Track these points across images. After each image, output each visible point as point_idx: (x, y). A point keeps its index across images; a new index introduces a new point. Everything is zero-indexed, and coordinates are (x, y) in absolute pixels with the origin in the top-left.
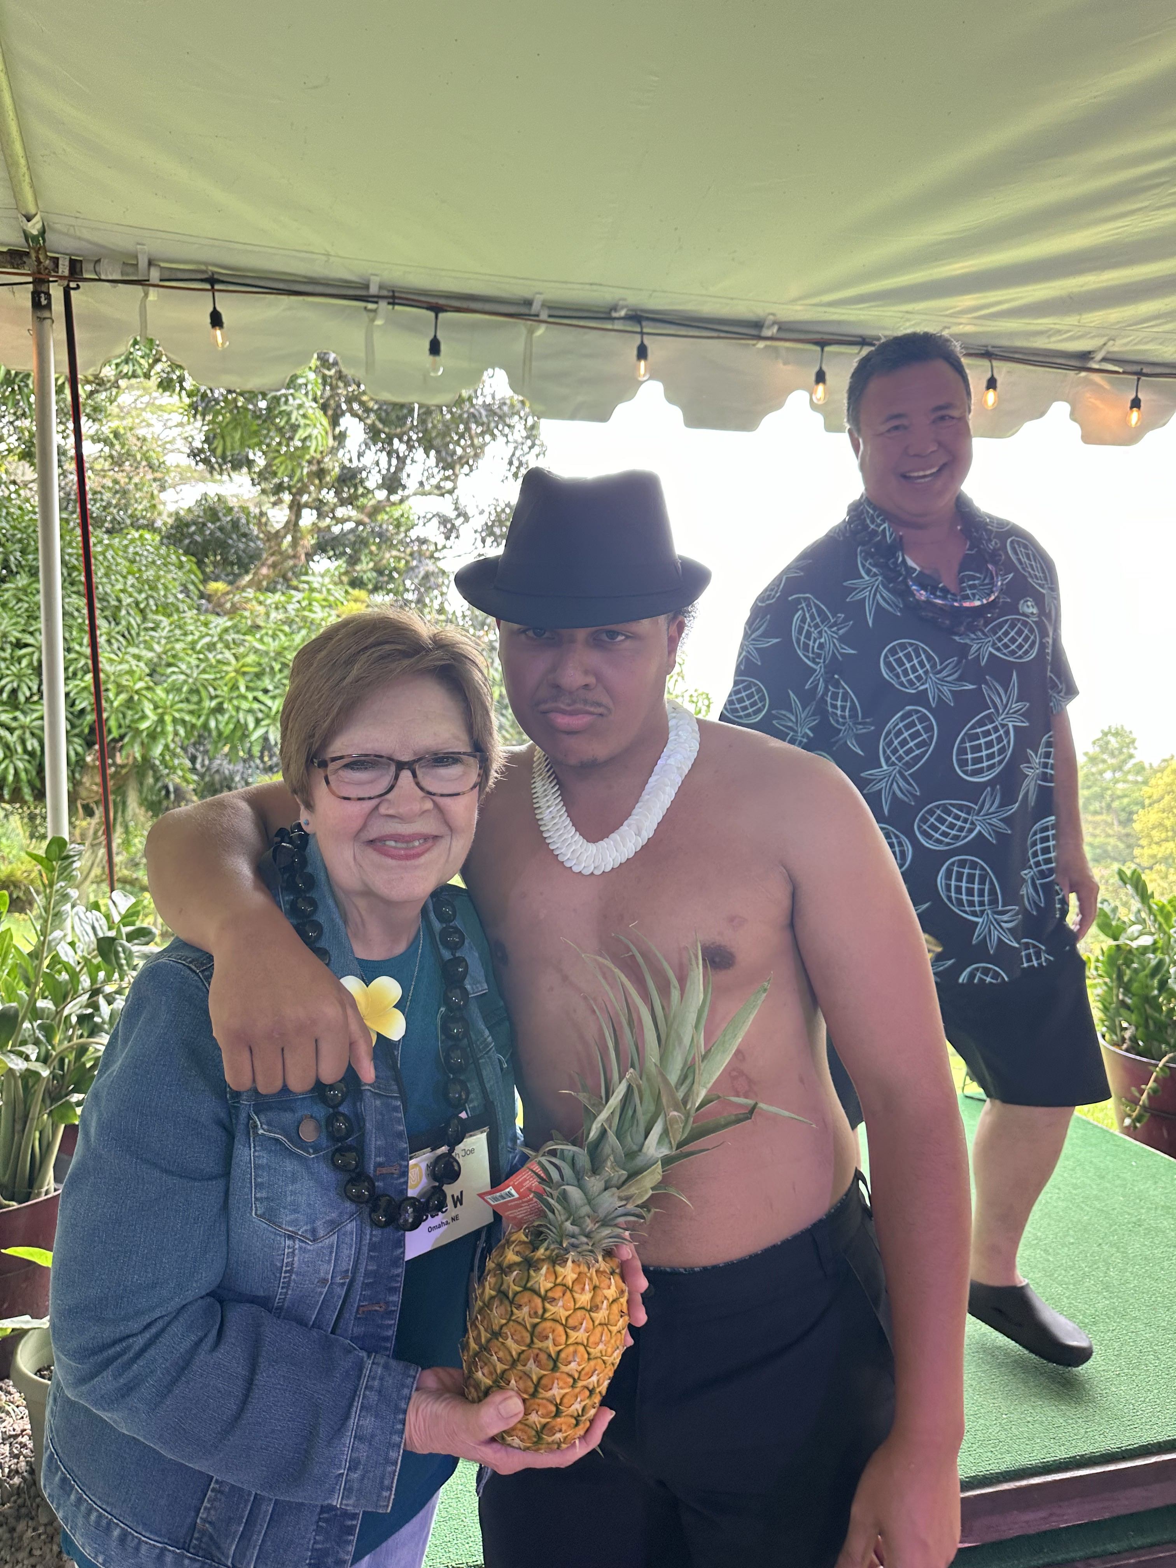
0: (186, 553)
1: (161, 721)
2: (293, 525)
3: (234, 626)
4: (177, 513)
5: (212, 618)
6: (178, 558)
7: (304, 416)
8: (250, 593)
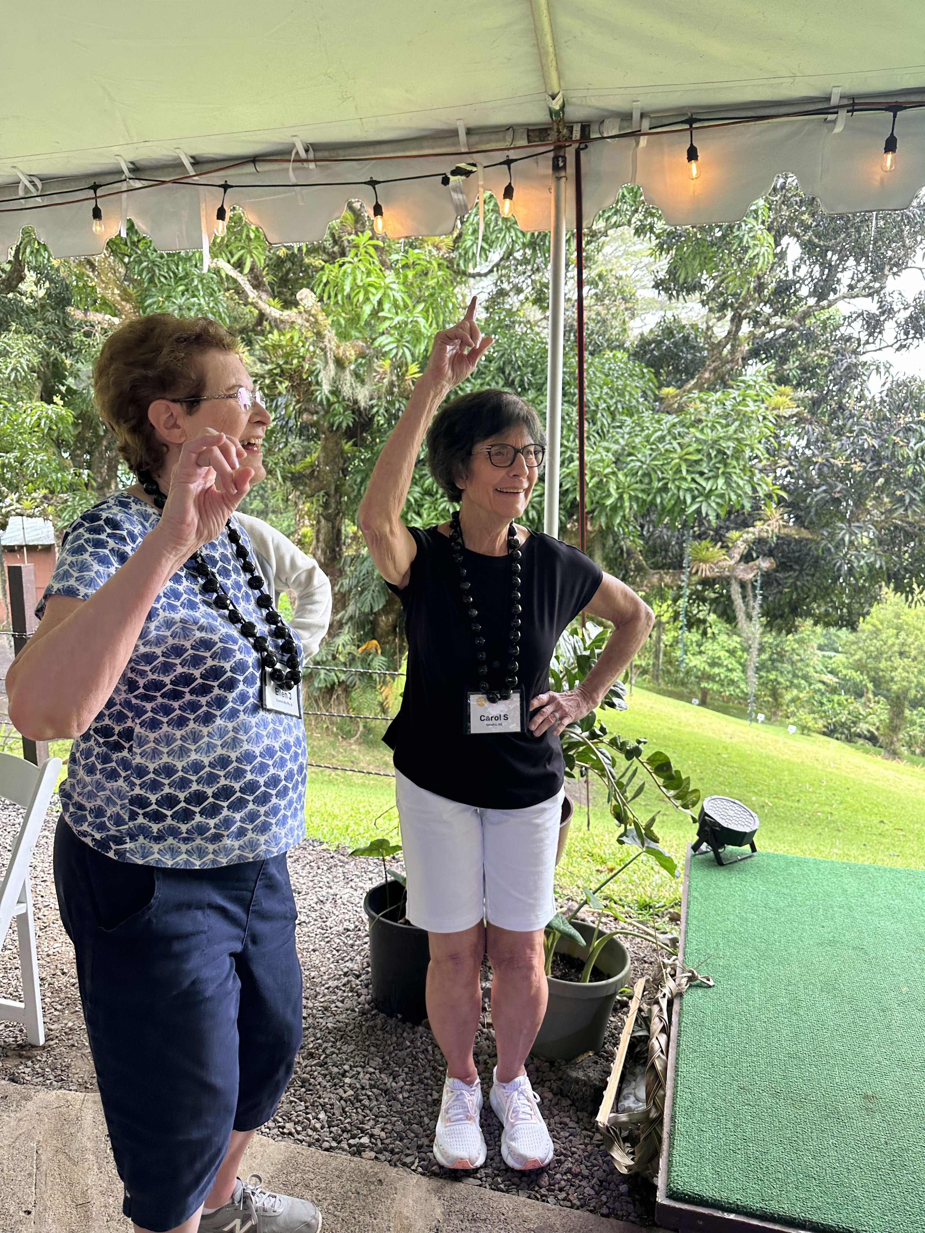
0: (647, 366)
1: (621, 497)
2: (732, 335)
3: (680, 422)
4: (642, 335)
5: (663, 416)
6: (642, 371)
7: (754, 237)
8: (696, 394)
